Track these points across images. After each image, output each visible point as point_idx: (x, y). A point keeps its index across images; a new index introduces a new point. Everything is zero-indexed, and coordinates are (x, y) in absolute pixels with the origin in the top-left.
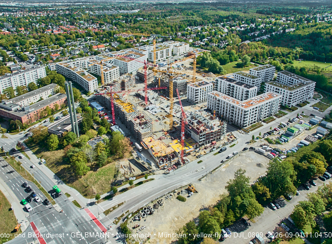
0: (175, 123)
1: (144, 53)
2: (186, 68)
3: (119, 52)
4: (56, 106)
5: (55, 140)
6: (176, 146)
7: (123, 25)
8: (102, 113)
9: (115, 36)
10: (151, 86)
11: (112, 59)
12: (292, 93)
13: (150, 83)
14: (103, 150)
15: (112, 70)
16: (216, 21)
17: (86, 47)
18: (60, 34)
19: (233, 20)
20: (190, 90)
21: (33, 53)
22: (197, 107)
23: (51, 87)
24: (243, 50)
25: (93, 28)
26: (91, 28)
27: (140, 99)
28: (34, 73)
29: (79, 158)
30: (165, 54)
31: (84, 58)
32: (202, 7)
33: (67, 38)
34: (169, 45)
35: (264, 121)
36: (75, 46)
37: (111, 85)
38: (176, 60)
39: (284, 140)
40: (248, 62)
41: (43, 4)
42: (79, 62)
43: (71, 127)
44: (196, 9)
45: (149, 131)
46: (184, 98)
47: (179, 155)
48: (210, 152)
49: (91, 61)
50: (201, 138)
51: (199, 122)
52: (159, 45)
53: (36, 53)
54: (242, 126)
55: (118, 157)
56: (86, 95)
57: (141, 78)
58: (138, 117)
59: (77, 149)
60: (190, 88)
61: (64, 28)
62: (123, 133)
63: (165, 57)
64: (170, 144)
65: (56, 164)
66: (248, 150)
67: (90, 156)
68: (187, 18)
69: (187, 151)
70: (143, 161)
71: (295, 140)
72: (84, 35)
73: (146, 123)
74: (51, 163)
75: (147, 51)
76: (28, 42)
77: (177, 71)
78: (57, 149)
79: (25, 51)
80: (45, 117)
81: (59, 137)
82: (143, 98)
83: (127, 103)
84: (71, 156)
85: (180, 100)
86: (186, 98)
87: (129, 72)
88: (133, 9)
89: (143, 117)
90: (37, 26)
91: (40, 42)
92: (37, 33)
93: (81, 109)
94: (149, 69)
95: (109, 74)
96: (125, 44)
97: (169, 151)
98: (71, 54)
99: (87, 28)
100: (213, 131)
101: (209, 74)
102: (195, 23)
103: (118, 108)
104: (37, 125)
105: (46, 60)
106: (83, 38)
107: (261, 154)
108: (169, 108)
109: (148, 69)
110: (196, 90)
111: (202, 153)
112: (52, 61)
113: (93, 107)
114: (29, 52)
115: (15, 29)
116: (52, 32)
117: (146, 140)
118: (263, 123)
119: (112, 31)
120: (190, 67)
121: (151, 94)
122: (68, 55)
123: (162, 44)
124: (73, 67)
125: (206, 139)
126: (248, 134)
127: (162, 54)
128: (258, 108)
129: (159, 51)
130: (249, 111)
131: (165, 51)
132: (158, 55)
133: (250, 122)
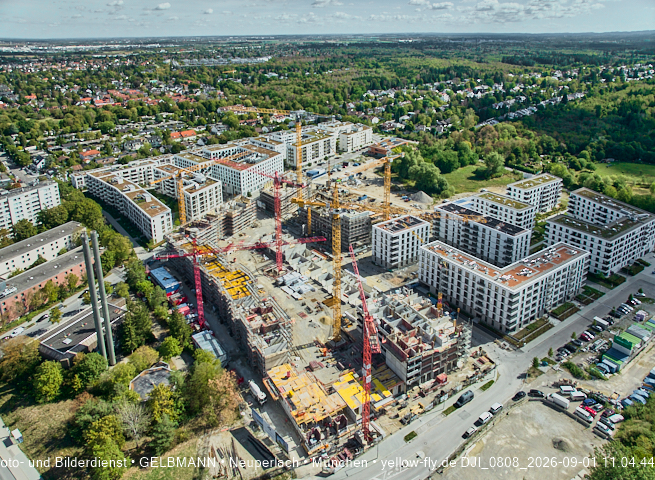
0: (347, 321)
1: (277, 148)
2: (368, 182)
3: (225, 146)
4: (71, 279)
5: (53, 373)
6: (350, 392)
7: (236, 87)
8: (175, 297)
9: (219, 110)
10: (292, 226)
11: (208, 163)
12: (611, 245)
13: (290, 216)
14: (167, 406)
15: (207, 189)
16: (424, 78)
17: (157, 134)
18: (106, 108)
19: (458, 76)
20: (379, 238)
21: (44, 147)
22: (396, 278)
23: (67, 230)
24: (486, 140)
25: (174, 94)
26: (171, 94)
27: (266, 258)
28: (32, 198)
29: (103, 435)
30: (321, 150)
31: (149, 160)
32: (395, 50)
33: (120, 116)
34: (330, 129)
35: (554, 315)
36: (135, 132)
37: (201, 225)
38: (345, 164)
39: (610, 368)
40: (499, 168)
41: (84, 47)
42: (138, 170)
43: (96, 339)
44: (383, 54)
45: (285, 350)
46: (366, 254)
47: (359, 417)
48: (435, 404)
49: (162, 168)
50: (410, 368)
51: (405, 327)
52: (309, 129)
53: (50, 149)
54: (504, 329)
55: (204, 423)
56: (146, 247)
57: (268, 207)
58: (258, 311)
59: (103, 405)
60: (379, 233)
61: (117, 94)
62: (221, 353)
63: (322, 156)
64: (335, 386)
65: (46, 446)
66: (527, 397)
67: (135, 427)
68: (366, 73)
69: (378, 406)
70: (267, 435)
71: (634, 366)
72: (156, 108)
73: (275, 328)
74: (37, 443)
75: (285, 144)
76: (38, 125)
77: (348, 189)
78: (57, 400)
79: (29, 145)
80: (43, 307)
81: (65, 366)
82: (273, 256)
83: (234, 272)
84: (87, 423)
85: (356, 259)
86: (370, 253)
87: (244, 192)
88: (259, 56)
89: (270, 309)
90: (63, 90)
91: (62, 124)
92: (62, 104)
93: (126, 287)
94: (288, 186)
95: (199, 198)
96: (240, 129)
97: (331, 406)
98: (123, 150)
99: (163, 94)
100: (440, 349)
101: (418, 193)
102: (381, 83)
103: (214, 285)
104: (19, 331)
105: (69, 165)
106: (154, 114)
107: (559, 411)
108: (331, 281)
109: (284, 184)
110: (393, 239)
111: (416, 410)
112: (79, 167)
113: (155, 282)
114: (35, 147)
115: (17, 97)
116: (92, 102)
117: (275, 373)
118: (552, 320)
119: (213, 101)
120: (376, 179)
121: (292, 247)
122: (117, 152)
123: (315, 128)
124: (121, 182)
125: (424, 371)
126: (521, 351)
127: (315, 151)
128: (539, 286)
129: (309, 145)
130: (521, 294)
131: (321, 145)
132: (308, 152)
133: (523, 318)
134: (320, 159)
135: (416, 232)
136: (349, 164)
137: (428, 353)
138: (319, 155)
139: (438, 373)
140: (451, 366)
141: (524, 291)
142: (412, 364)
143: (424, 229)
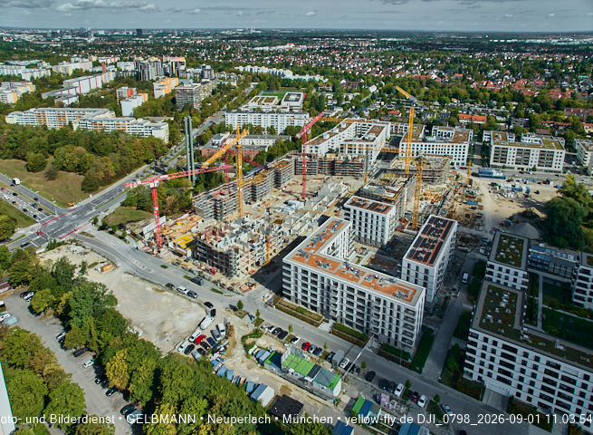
30: (534, 159)
35: (335, 326)
63: (531, 166)
69: (177, 248)
118: (327, 325)
125: (209, 256)
126: (266, 307)
127: (524, 157)
128: (319, 280)
129: (513, 148)
130: (292, 268)
131: (535, 153)
132: (508, 154)
133: (299, 297)
134: (529, 167)
135: (370, 216)
136: (551, 183)
137: (210, 245)
138: (530, 163)
139: (217, 267)
140: (228, 272)
141: (296, 269)
142: (200, 243)
143: (380, 219)
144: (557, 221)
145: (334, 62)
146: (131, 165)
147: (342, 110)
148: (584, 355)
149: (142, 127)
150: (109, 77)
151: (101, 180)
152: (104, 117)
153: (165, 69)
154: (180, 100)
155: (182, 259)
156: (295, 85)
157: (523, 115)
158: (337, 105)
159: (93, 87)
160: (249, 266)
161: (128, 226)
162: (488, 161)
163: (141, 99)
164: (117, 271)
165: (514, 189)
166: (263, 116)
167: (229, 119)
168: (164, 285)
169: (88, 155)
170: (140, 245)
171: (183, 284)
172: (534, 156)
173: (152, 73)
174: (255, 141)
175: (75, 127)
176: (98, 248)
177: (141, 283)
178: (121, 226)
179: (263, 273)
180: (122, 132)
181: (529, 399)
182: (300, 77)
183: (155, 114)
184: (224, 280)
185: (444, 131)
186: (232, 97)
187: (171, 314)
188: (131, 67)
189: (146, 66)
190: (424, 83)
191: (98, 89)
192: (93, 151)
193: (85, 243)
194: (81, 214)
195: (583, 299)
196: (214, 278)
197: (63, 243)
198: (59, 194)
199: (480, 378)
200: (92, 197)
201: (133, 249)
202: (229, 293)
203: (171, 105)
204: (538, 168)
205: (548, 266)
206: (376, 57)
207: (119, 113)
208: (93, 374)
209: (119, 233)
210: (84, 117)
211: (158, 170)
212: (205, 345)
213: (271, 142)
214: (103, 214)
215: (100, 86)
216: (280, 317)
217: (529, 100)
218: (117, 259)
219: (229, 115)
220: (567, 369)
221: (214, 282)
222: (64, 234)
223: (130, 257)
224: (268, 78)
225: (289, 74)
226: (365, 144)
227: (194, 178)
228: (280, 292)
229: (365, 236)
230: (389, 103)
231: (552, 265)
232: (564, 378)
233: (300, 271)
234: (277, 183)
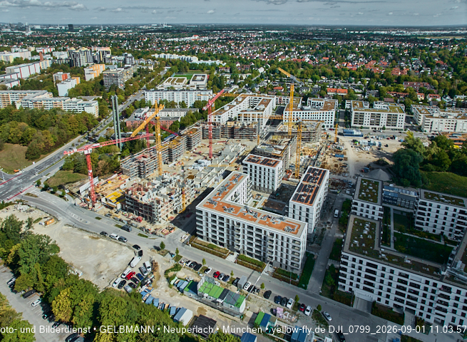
30: (383, 121)
35: (238, 257)
50: (127, 199)
110: (244, 164)
118: (232, 257)
125: (135, 208)
126: (183, 246)
127: (376, 120)
128: (225, 221)
129: (368, 113)
130: (204, 214)
131: (384, 116)
132: (365, 118)
133: (210, 236)
134: (380, 127)
135: (263, 169)
136: (396, 138)
137: (136, 199)
138: (380, 124)
139: (143, 216)
140: (151, 219)
141: (207, 214)
142: (127, 197)
143: (271, 171)
144: (402, 167)
145: (230, 49)
146: (68, 136)
147: (238, 87)
148: (425, 266)
149: (76, 104)
150: (47, 64)
151: (42, 149)
152: (43, 97)
153: (93, 57)
154: (107, 82)
155: (113, 211)
156: (201, 68)
157: (374, 88)
158: (234, 84)
159: (33, 72)
160: (169, 213)
161: (66, 186)
162: (350, 123)
163: (75, 82)
164: (59, 224)
165: (369, 144)
166: (175, 93)
167: (148, 96)
168: (99, 233)
169: (30, 129)
170: (78, 201)
171: (115, 232)
172: (384, 119)
173: (83, 61)
174: (170, 113)
175: (18, 106)
176: (41, 205)
177: (79, 233)
178: (61, 187)
179: (180, 219)
180: (59, 109)
181: (387, 302)
182: (204, 62)
183: (87, 94)
184: (148, 226)
185: (316, 102)
186: (150, 79)
187: (106, 257)
188: (65, 55)
189: (77, 55)
190: (300, 65)
191: (36, 74)
192: (35, 125)
193: (30, 202)
194: (26, 178)
195: (422, 224)
196: (140, 225)
197: (11, 204)
198: (6, 163)
199: (350, 289)
200: (35, 164)
201: (72, 205)
202: (153, 236)
203: (100, 86)
204: (386, 127)
205: (396, 201)
206: (263, 45)
207: (56, 94)
208: (40, 311)
209: (59, 192)
210: (26, 98)
211: (90, 140)
212: (135, 280)
213: (183, 114)
214: (45, 178)
215: (38, 71)
216: (195, 253)
217: (378, 76)
218: (58, 214)
219: (148, 93)
220: (414, 277)
221: (140, 228)
222: (11, 196)
223: (69, 212)
224: (178, 63)
225: (195, 60)
226: (257, 113)
227: (121, 145)
228: (194, 233)
229: (260, 185)
230: (274, 81)
231: (399, 200)
232: (412, 285)
233: (210, 215)
234: (189, 146)
